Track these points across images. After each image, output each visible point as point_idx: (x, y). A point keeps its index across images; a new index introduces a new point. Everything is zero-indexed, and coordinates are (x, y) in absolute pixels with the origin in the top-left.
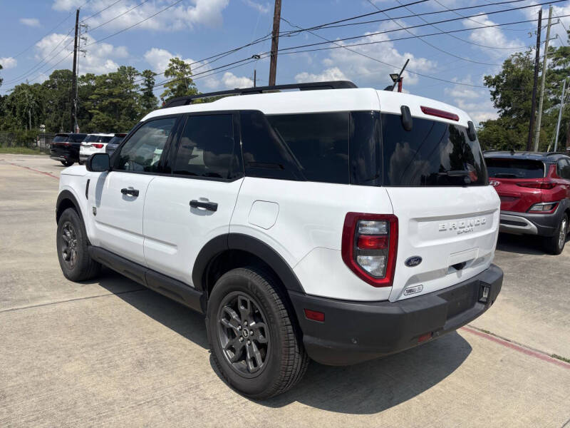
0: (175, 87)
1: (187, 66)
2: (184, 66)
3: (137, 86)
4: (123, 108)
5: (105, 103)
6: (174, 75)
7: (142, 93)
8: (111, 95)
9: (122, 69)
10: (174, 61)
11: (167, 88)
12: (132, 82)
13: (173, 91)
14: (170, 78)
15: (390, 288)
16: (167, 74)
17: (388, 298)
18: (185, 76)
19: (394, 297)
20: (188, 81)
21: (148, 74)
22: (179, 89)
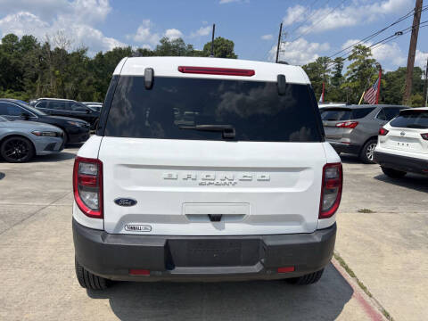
0: (356, 68)
1: (368, 49)
2: (365, 50)
3: (329, 70)
4: (317, 87)
6: (356, 58)
7: (333, 75)
9: (320, 60)
10: (357, 47)
11: (349, 70)
12: (325, 67)
13: (354, 71)
14: (353, 61)
15: (101, 220)
16: (350, 58)
17: (102, 228)
18: (366, 58)
19: (110, 229)
20: (368, 61)
21: (339, 61)
22: (360, 68)
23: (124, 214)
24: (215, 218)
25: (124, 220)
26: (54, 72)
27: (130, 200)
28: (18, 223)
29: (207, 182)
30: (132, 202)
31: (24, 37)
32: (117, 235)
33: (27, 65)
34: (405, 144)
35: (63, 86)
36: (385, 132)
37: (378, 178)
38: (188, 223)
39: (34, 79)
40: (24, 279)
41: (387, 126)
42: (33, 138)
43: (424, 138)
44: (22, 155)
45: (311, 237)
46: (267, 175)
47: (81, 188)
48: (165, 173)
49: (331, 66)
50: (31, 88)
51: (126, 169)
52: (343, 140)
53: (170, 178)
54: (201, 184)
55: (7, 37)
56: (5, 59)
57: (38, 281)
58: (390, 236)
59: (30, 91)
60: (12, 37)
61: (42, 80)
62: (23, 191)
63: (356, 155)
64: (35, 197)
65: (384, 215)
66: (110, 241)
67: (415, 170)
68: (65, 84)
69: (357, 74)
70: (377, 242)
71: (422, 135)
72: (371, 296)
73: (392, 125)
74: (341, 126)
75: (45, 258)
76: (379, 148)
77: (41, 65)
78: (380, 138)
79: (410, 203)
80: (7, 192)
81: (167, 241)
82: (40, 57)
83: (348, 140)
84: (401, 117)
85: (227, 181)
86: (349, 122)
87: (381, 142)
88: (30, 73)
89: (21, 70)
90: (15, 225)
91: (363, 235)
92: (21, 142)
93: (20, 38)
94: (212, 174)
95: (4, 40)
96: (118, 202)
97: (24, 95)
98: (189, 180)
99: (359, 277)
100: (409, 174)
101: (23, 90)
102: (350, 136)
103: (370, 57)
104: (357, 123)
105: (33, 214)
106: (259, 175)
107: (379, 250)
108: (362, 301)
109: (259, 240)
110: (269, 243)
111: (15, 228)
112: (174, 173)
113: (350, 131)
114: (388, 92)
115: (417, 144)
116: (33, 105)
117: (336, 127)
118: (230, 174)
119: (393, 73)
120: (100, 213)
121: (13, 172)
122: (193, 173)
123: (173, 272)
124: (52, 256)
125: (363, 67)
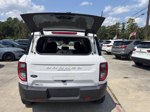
0: (129, 26)
2: (133, 20)
3: (120, 27)
5: (111, 33)
6: (130, 23)
7: (121, 29)
8: (112, 30)
9: (117, 24)
10: (130, 19)
11: (127, 27)
12: (119, 26)
14: (128, 24)
15: (27, 82)
16: (127, 23)
17: (27, 85)
18: (133, 23)
19: (29, 85)
20: (134, 24)
21: (123, 24)
22: (131, 26)
23: (34, 80)
24: (64, 81)
25: (34, 82)
26: (24, 30)
27: (35, 76)
28: (6, 83)
29: (61, 69)
30: (36, 76)
31: (14, 18)
32: (32, 87)
33: (15, 28)
34: (142, 54)
35: (27, 34)
36: (135, 50)
37: (133, 66)
38: (55, 83)
39: (18, 33)
40: (6, 101)
41: (136, 48)
42: (14, 53)
43: (148, 52)
44: (11, 59)
45: (96, 87)
46: (81, 67)
47: (20, 72)
48: (47, 67)
49: (121, 26)
50: (17, 35)
51: (34, 65)
52: (121, 52)
53: (48, 68)
54: (58, 70)
55: (8, 18)
56: (8, 26)
57: (10, 102)
58: (133, 86)
59: (16, 36)
60: (10, 18)
61: (20, 33)
62: (10, 71)
63: (126, 58)
64: (13, 73)
65: (132, 79)
66: (29, 89)
67: (145, 63)
68: (28, 34)
69: (130, 28)
70: (128, 88)
71: (147, 51)
72: (122, 107)
73: (137, 47)
74: (121, 48)
75: (14, 94)
76: (133, 55)
77: (20, 28)
78: (133, 52)
79: (143, 74)
80: (4, 72)
81: (48, 89)
82: (20, 25)
83: (123, 52)
84: (141, 44)
85: (67, 69)
86: (123, 46)
87: (134, 53)
88: (16, 30)
89: (13, 29)
90: (5, 83)
91: (123, 86)
92: (10, 55)
93: (13, 19)
94: (62, 67)
95: (7, 19)
96: (31, 76)
97: (14, 38)
98: (55, 69)
99: (119, 101)
100: (144, 64)
101: (14, 36)
102: (124, 51)
103: (134, 22)
104: (126, 46)
105: (12, 79)
106: (78, 67)
107: (128, 91)
108: (118, 109)
109: (78, 88)
110: (82, 89)
111: (5, 84)
112: (50, 67)
113: (124, 49)
114: (141, 35)
115: (146, 54)
116: (16, 42)
117: (119, 48)
118: (68, 67)
119: (143, 28)
120: (26, 80)
121: (7, 65)
122: (56, 67)
123: (50, 99)
124: (16, 93)
125: (132, 26)
